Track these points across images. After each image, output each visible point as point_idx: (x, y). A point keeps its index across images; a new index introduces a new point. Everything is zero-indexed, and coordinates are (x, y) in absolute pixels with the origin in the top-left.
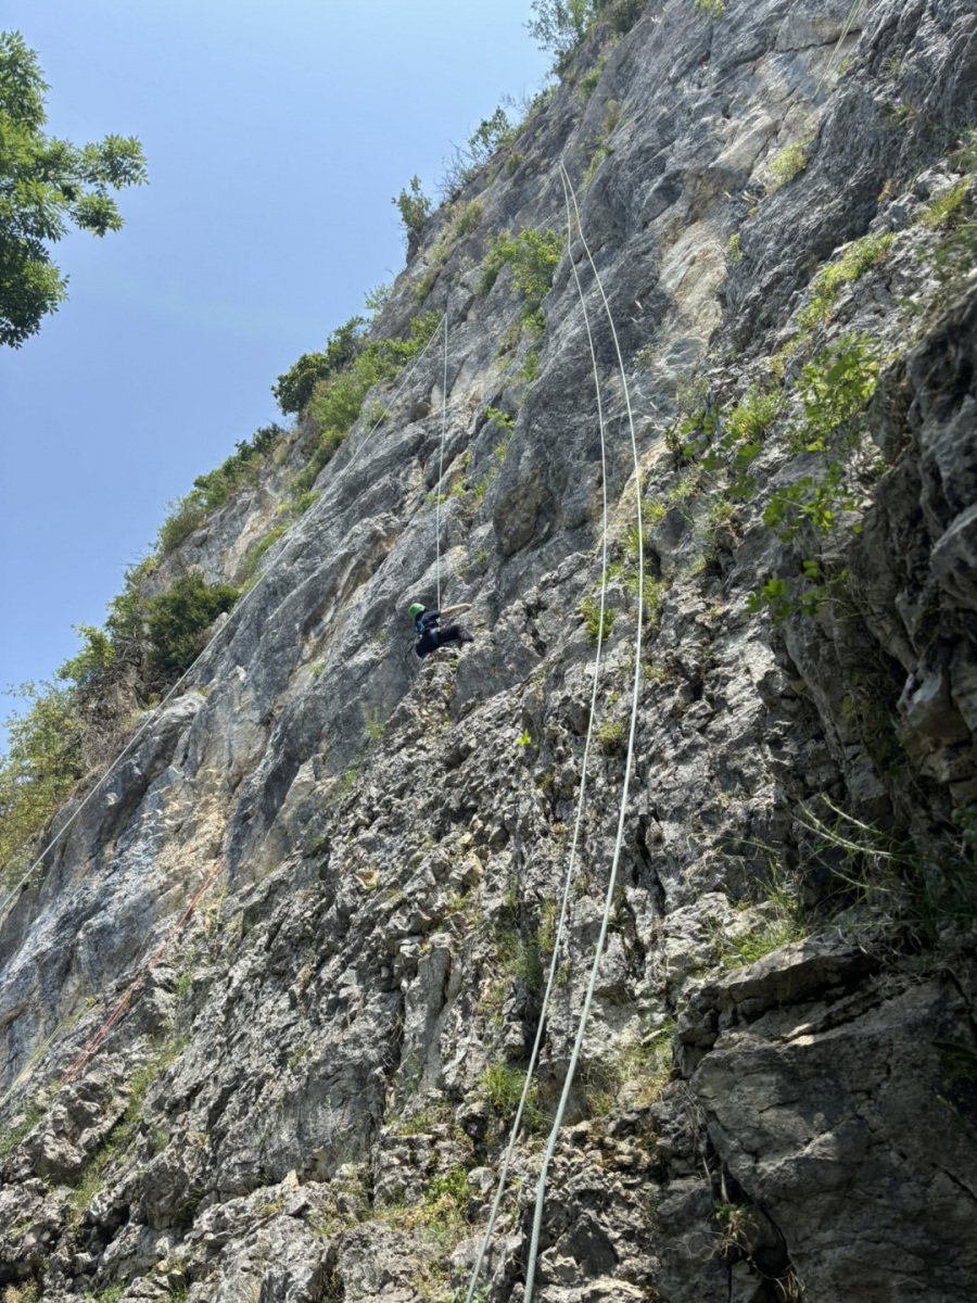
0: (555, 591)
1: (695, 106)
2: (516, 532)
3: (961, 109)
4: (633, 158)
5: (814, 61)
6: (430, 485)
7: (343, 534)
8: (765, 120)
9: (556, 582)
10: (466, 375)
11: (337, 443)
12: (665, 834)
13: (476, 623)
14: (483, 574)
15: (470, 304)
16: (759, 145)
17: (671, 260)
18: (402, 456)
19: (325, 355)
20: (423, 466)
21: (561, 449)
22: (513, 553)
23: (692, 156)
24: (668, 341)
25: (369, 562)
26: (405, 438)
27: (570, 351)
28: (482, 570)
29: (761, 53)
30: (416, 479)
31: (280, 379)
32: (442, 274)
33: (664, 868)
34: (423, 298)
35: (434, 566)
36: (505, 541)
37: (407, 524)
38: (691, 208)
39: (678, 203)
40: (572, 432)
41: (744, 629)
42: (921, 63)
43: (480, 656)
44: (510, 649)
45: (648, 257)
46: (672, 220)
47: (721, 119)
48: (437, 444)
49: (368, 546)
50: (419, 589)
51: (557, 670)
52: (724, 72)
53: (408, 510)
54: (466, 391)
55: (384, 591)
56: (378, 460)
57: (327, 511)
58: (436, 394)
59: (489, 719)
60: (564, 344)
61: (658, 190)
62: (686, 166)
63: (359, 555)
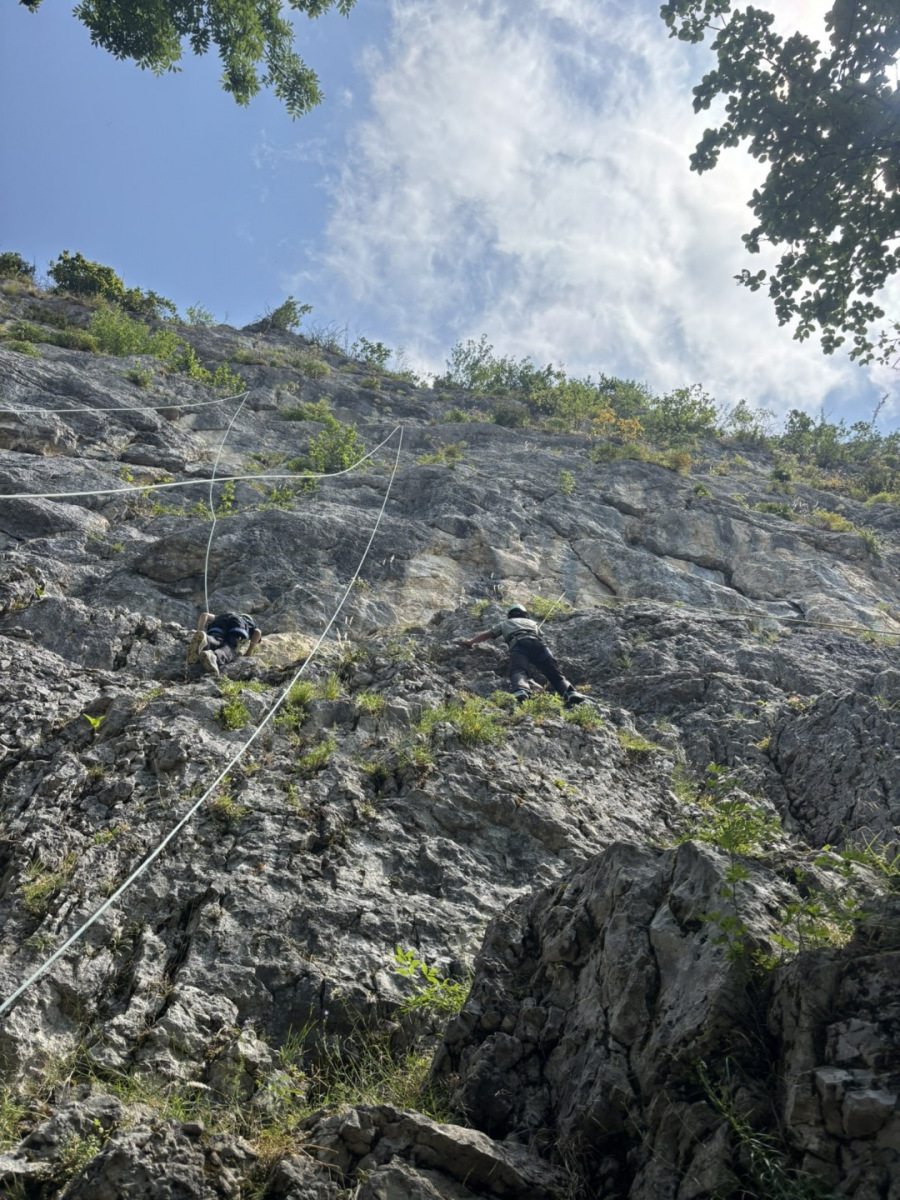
0: (173, 641)
1: (514, 511)
2: (165, 567)
3: (658, 702)
4: (462, 488)
5: (583, 575)
6: (124, 458)
7: (25, 400)
8: (535, 565)
9: (179, 636)
10: (222, 437)
11: (86, 348)
12: (222, 921)
13: (61, 580)
14: (103, 558)
15: (269, 408)
16: (521, 573)
17: (425, 560)
18: (130, 420)
19: (125, 289)
20: (132, 442)
21: (255, 563)
22: (144, 575)
23: (489, 531)
24: (379, 595)
25: (21, 441)
26: (145, 414)
27: (323, 523)
28: (107, 555)
29: (564, 536)
30: (120, 443)
31: (78, 256)
32: (263, 367)
33: (201, 944)
34: (235, 360)
35: (75, 508)
36: (150, 562)
37: (78, 457)
38: (461, 551)
39: (459, 540)
40: (275, 564)
41: (378, 842)
42: (657, 657)
43: (73, 614)
44: (98, 636)
45: (417, 542)
46: (447, 543)
47: (517, 536)
48: (158, 444)
49: (36, 432)
50: (50, 508)
51: (173, 706)
52: (541, 518)
53: (89, 451)
54: (210, 445)
55: (16, 473)
56: (112, 399)
57: (33, 373)
58: (190, 419)
59: (35, 663)
60: (324, 517)
61: (458, 520)
62: (483, 531)
63: (22, 428)
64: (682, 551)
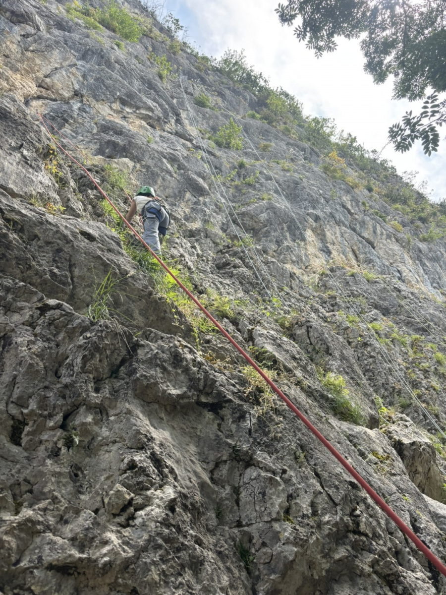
5: (347, 247)
6: (176, 133)
8: (334, 238)
16: (331, 241)
18: (173, 109)
21: (272, 229)
22: (237, 225)
29: (338, 224)
30: (173, 124)
39: (315, 223)
40: (276, 230)
45: (306, 223)
46: (312, 224)
47: (327, 222)
49: (156, 118)
53: (167, 128)
58: (175, 102)
61: (316, 214)
62: (322, 221)
64: (363, 234)
